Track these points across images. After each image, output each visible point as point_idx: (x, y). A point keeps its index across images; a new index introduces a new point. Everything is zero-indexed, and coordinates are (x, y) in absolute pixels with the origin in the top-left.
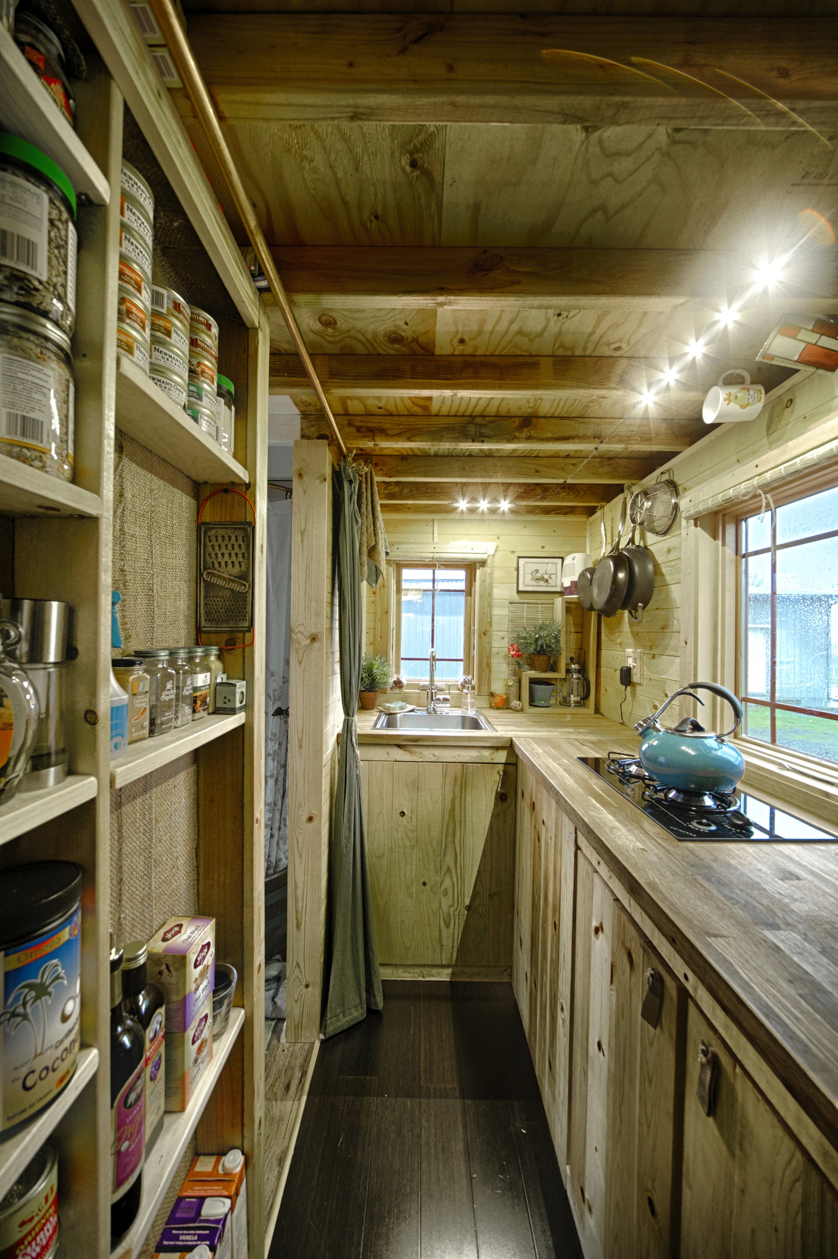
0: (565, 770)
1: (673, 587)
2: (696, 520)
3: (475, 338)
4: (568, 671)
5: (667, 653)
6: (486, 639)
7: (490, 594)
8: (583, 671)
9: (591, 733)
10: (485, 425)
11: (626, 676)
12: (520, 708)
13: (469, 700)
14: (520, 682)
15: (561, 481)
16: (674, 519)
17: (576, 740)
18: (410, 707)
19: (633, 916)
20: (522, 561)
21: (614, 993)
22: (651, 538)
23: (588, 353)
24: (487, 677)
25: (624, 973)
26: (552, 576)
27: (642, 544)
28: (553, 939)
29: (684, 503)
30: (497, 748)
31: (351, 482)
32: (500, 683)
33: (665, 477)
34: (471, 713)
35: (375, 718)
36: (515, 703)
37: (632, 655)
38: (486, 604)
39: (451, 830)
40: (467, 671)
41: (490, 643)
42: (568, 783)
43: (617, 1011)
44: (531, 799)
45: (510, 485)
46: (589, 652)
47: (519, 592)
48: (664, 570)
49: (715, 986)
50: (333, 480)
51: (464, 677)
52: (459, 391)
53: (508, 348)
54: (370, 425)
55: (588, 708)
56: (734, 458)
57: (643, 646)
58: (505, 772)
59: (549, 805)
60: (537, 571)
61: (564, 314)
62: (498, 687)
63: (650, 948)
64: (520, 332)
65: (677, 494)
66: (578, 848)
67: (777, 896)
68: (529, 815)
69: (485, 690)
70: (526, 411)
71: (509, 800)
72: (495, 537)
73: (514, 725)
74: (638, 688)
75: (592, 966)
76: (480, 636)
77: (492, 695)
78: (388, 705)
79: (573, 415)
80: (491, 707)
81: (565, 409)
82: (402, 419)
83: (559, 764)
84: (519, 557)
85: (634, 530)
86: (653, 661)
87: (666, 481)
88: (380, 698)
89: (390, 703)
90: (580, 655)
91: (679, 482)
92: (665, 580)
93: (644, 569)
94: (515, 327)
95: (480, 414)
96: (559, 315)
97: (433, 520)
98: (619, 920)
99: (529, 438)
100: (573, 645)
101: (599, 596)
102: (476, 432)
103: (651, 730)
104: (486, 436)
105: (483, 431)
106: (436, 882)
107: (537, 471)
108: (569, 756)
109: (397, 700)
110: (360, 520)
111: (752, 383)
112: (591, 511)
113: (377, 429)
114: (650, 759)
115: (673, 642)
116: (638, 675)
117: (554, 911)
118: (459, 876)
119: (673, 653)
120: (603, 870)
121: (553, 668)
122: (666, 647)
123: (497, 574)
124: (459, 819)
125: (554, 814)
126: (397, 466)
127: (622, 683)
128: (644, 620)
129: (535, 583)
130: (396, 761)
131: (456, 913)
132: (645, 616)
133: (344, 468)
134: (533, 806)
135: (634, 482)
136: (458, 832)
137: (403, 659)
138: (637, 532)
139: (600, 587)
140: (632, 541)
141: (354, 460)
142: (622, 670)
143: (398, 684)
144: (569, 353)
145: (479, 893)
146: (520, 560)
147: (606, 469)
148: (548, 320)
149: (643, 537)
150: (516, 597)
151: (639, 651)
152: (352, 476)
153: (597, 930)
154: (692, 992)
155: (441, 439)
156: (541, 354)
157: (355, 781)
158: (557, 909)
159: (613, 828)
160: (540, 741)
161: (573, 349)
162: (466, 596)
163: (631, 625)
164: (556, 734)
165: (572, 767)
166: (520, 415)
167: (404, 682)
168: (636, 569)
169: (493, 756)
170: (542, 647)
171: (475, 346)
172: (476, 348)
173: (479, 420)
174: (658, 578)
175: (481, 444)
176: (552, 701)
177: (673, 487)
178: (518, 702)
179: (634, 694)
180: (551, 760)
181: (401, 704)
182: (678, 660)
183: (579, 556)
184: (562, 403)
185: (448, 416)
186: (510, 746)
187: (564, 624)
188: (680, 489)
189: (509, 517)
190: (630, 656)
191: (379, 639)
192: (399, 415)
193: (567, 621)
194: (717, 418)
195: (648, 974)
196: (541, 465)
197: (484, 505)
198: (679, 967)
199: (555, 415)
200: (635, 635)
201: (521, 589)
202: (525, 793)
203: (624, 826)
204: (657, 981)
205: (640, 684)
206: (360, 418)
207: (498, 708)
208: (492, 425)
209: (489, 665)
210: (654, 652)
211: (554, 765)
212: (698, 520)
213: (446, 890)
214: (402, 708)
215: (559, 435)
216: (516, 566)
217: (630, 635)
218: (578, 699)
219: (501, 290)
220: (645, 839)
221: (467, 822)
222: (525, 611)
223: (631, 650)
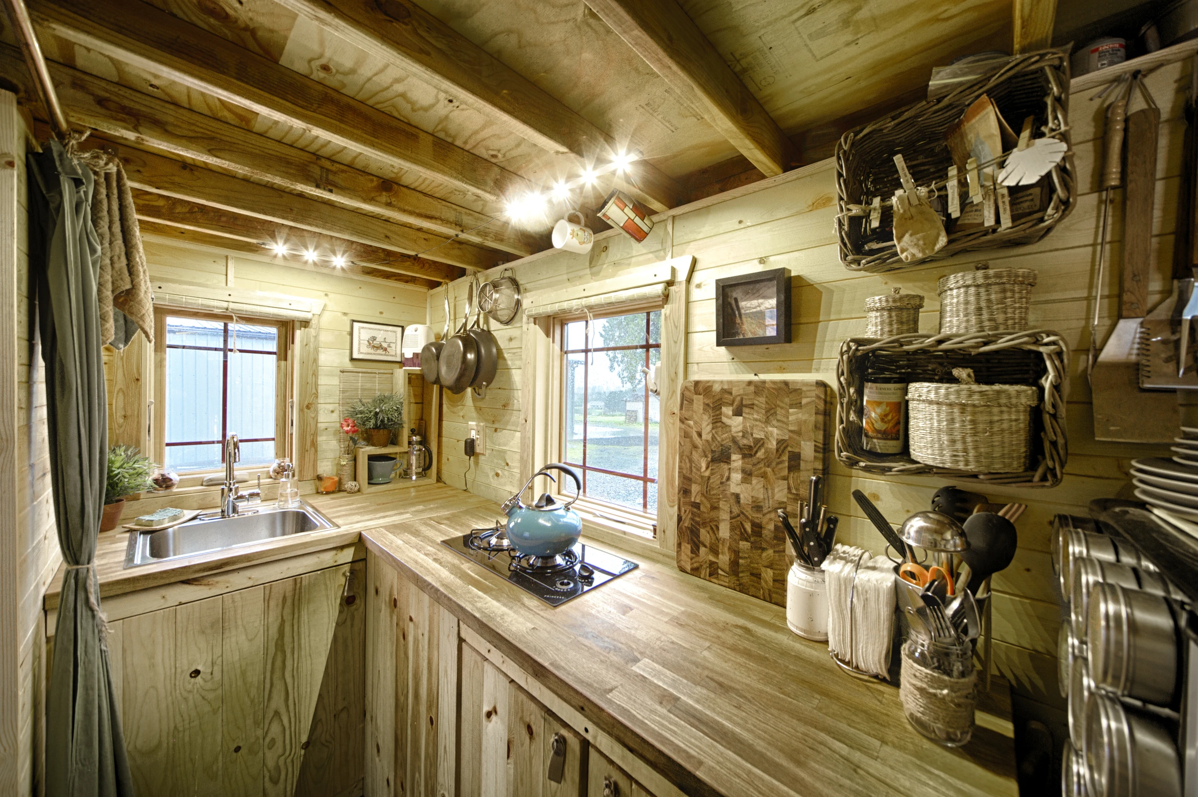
0: (435, 560)
1: (514, 371)
2: (535, 319)
3: (345, 74)
4: (410, 443)
5: (509, 427)
6: (310, 414)
7: (316, 360)
8: (424, 442)
9: (443, 507)
10: (335, 173)
11: (470, 448)
12: (356, 489)
13: (289, 490)
14: (355, 460)
15: (413, 253)
16: (516, 313)
17: (430, 519)
18: (189, 514)
19: (530, 691)
20: (356, 325)
21: (512, 766)
22: (494, 325)
23: (467, 147)
24: (312, 459)
25: (522, 745)
26: (391, 345)
27: (485, 328)
28: (428, 734)
29: (526, 303)
30: (342, 548)
31: (78, 183)
32: (329, 463)
33: (508, 274)
34: (293, 506)
35: (125, 545)
36: (350, 484)
37: (475, 427)
38: (310, 373)
39: (278, 663)
40: (282, 451)
41: (316, 419)
42: (443, 576)
43: (515, 780)
44: (391, 595)
45: (353, 242)
46: (430, 424)
47: (352, 359)
48: (506, 355)
49: (622, 735)
50: (28, 165)
51: (277, 461)
52: (315, 128)
53: (385, 105)
54: (126, 103)
55: (430, 478)
56: (565, 277)
57: (486, 420)
58: (352, 571)
59: (419, 601)
60: (374, 338)
61: (456, 103)
62: (326, 468)
63: (550, 715)
64: (403, 95)
65: (519, 292)
66: (461, 640)
67: (626, 630)
68: (388, 614)
69: (309, 474)
70: (389, 175)
71: (358, 601)
72: (323, 294)
73: (358, 514)
74: (482, 458)
75: (484, 748)
76: (301, 410)
77: (319, 478)
78: (147, 518)
79: (436, 195)
80: (318, 493)
81: (430, 187)
82: (196, 117)
83: (426, 555)
84: (354, 321)
85: (479, 315)
86: (495, 434)
87: (509, 278)
88: (127, 508)
89: (148, 513)
90: (420, 425)
91: (520, 282)
92: (507, 365)
93: (489, 351)
94: (399, 88)
95: (327, 156)
96: (451, 101)
97: (227, 257)
98: (516, 702)
99: (389, 205)
100: (413, 417)
101: (448, 375)
102: (321, 176)
103: (516, 509)
104: (336, 187)
105: (331, 177)
106: (258, 738)
107: (387, 237)
108: (432, 542)
109: (163, 507)
110: (99, 248)
111: (586, 226)
112: (434, 285)
113: (145, 117)
114: (516, 535)
115: (514, 419)
116: (481, 447)
117: (429, 708)
118: (292, 715)
119: (513, 428)
120: (496, 656)
121: (394, 441)
122: (507, 423)
123: (324, 337)
124: (291, 646)
125: (426, 610)
126: (173, 175)
127: (466, 453)
128: (487, 397)
129: (372, 351)
130: (181, 604)
131: (289, 760)
132: (490, 393)
133: (61, 155)
134: (395, 603)
135: (480, 269)
136: (289, 663)
137: (168, 445)
138: (482, 316)
139: (449, 365)
140: (477, 322)
141: (83, 147)
142: (466, 442)
143: (164, 483)
144: (450, 140)
145: (321, 720)
146: (355, 324)
147: (456, 252)
148: (438, 101)
149: (487, 322)
150: (348, 365)
151: (482, 424)
152: (80, 172)
153: (489, 715)
154: (591, 740)
155: (268, 169)
156: (421, 127)
157: (97, 661)
158: (433, 703)
159: (503, 615)
160: (396, 529)
161: (454, 138)
162: (279, 359)
163: (474, 400)
164: (408, 515)
165: (440, 555)
166: (380, 175)
167: (174, 476)
168: (483, 351)
169: (337, 558)
170: (382, 421)
171: (342, 82)
172: (344, 85)
173: (327, 164)
174: (500, 362)
175: (329, 194)
176: (393, 475)
177: (515, 284)
178: (354, 483)
179: (477, 463)
180: (415, 551)
181: (172, 512)
182: (518, 434)
183: (421, 328)
184: (427, 182)
185: (279, 142)
186: (359, 542)
187: (406, 396)
188: (521, 288)
189: (340, 274)
190: (473, 429)
191: (121, 421)
192: (191, 110)
193: (409, 392)
194: (565, 245)
195: (552, 740)
196: (391, 231)
197: (311, 255)
198: (579, 721)
199: (418, 189)
200: (479, 409)
201: (355, 356)
202: (381, 590)
203: (511, 608)
204: (562, 741)
205: (483, 454)
206: (103, 84)
207: (328, 493)
208: (343, 175)
209: (314, 444)
210: (496, 426)
211: (421, 557)
212: (536, 320)
213: (273, 741)
214: (175, 518)
215: (423, 211)
216: (349, 329)
217: (473, 409)
218: (420, 470)
219: (409, 51)
220: (531, 616)
221: (303, 646)
222: (360, 381)
223: (474, 423)
